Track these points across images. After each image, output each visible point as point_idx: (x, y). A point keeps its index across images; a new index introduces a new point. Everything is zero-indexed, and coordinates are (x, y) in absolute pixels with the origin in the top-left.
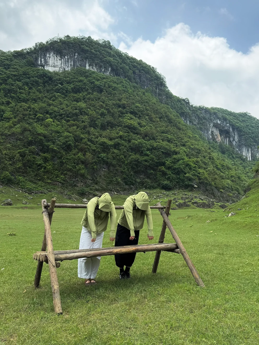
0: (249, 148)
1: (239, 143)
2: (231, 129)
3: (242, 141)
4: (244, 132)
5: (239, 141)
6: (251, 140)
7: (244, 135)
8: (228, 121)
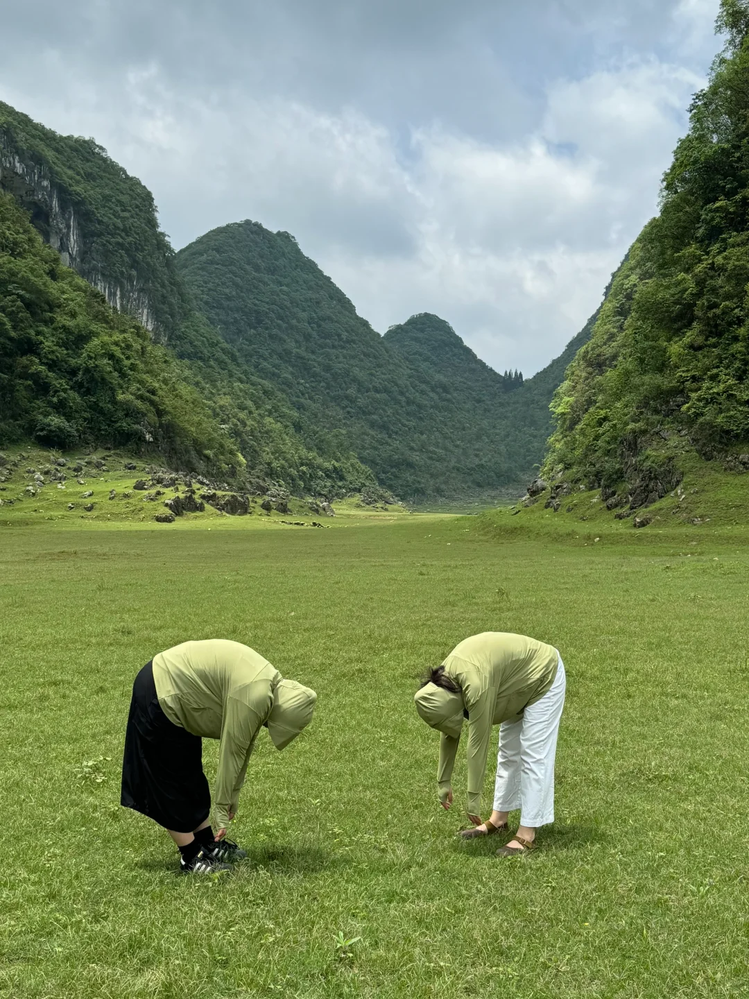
0: (115, 286)
1: (82, 260)
2: (55, 203)
3: (94, 255)
4: (100, 222)
5: (84, 254)
6: (122, 256)
7: (100, 235)
8: (45, 169)
